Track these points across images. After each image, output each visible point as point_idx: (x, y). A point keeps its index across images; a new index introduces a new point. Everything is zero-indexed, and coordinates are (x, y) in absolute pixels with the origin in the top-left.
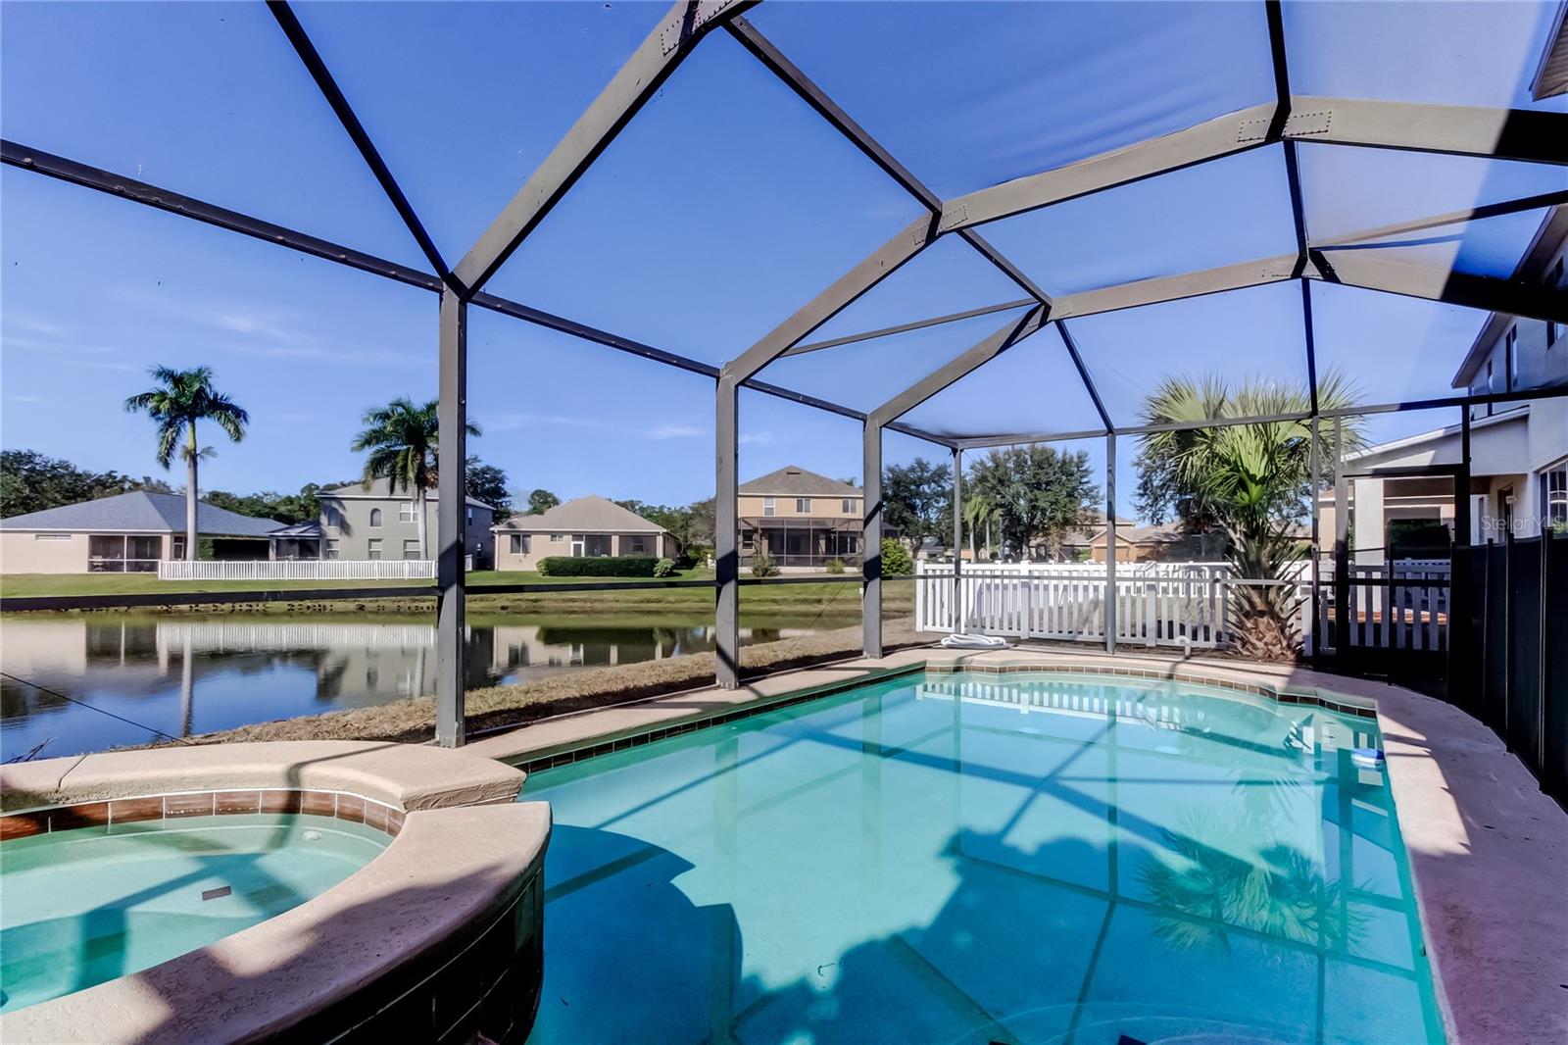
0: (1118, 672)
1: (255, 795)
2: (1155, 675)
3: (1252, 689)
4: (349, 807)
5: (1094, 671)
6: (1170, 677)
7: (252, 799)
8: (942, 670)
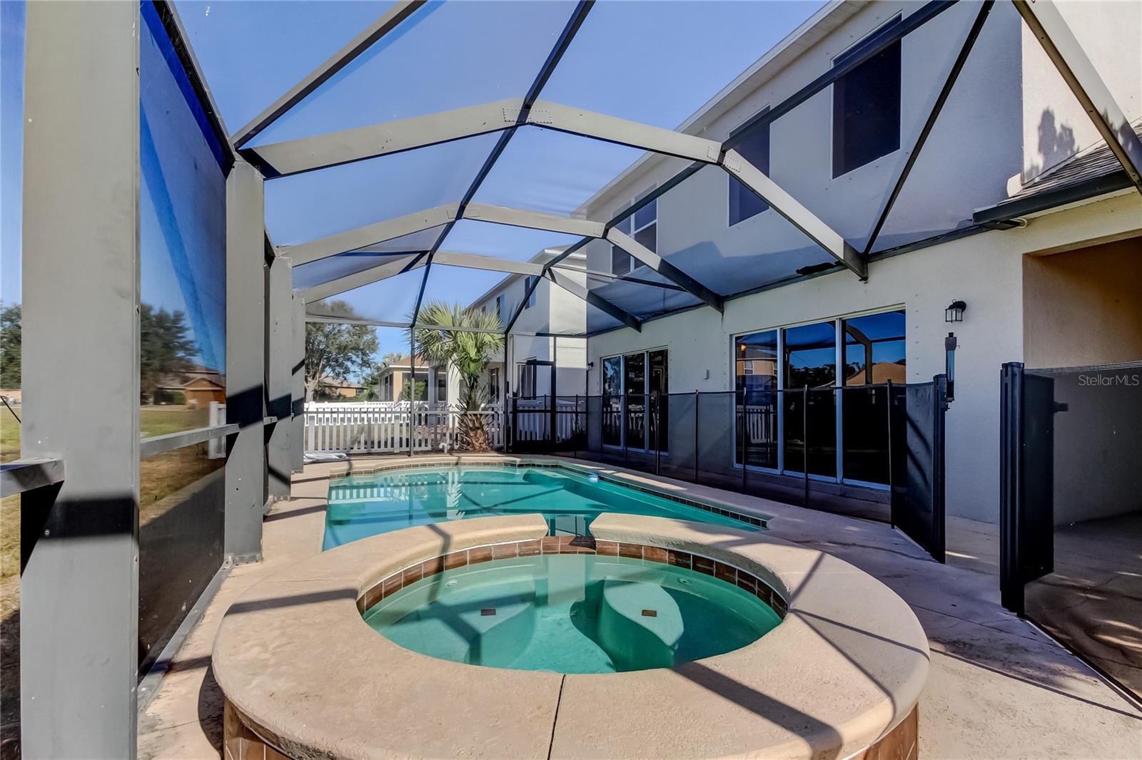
0: (430, 465)
1: (419, 566)
2: (448, 464)
3: (500, 464)
4: (479, 555)
5: (417, 466)
6: (457, 464)
7: (418, 570)
8: (339, 476)
